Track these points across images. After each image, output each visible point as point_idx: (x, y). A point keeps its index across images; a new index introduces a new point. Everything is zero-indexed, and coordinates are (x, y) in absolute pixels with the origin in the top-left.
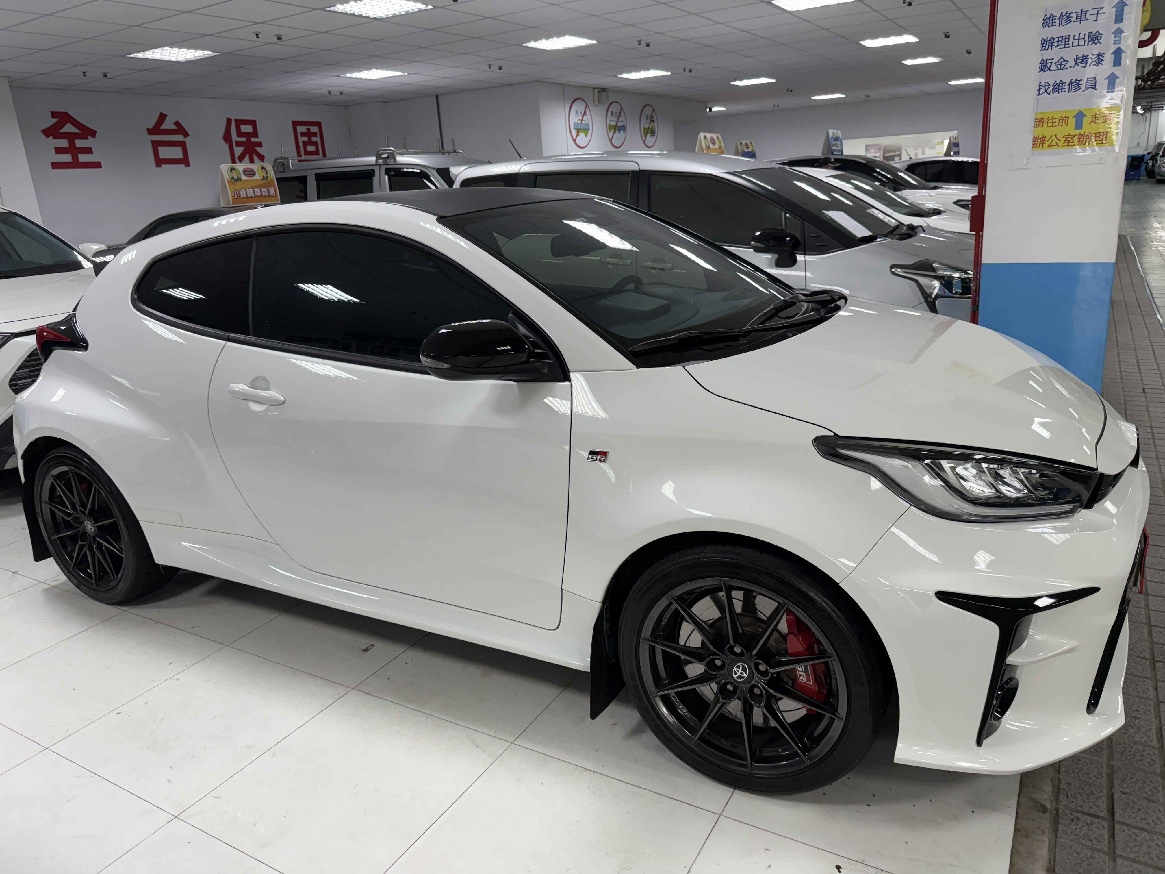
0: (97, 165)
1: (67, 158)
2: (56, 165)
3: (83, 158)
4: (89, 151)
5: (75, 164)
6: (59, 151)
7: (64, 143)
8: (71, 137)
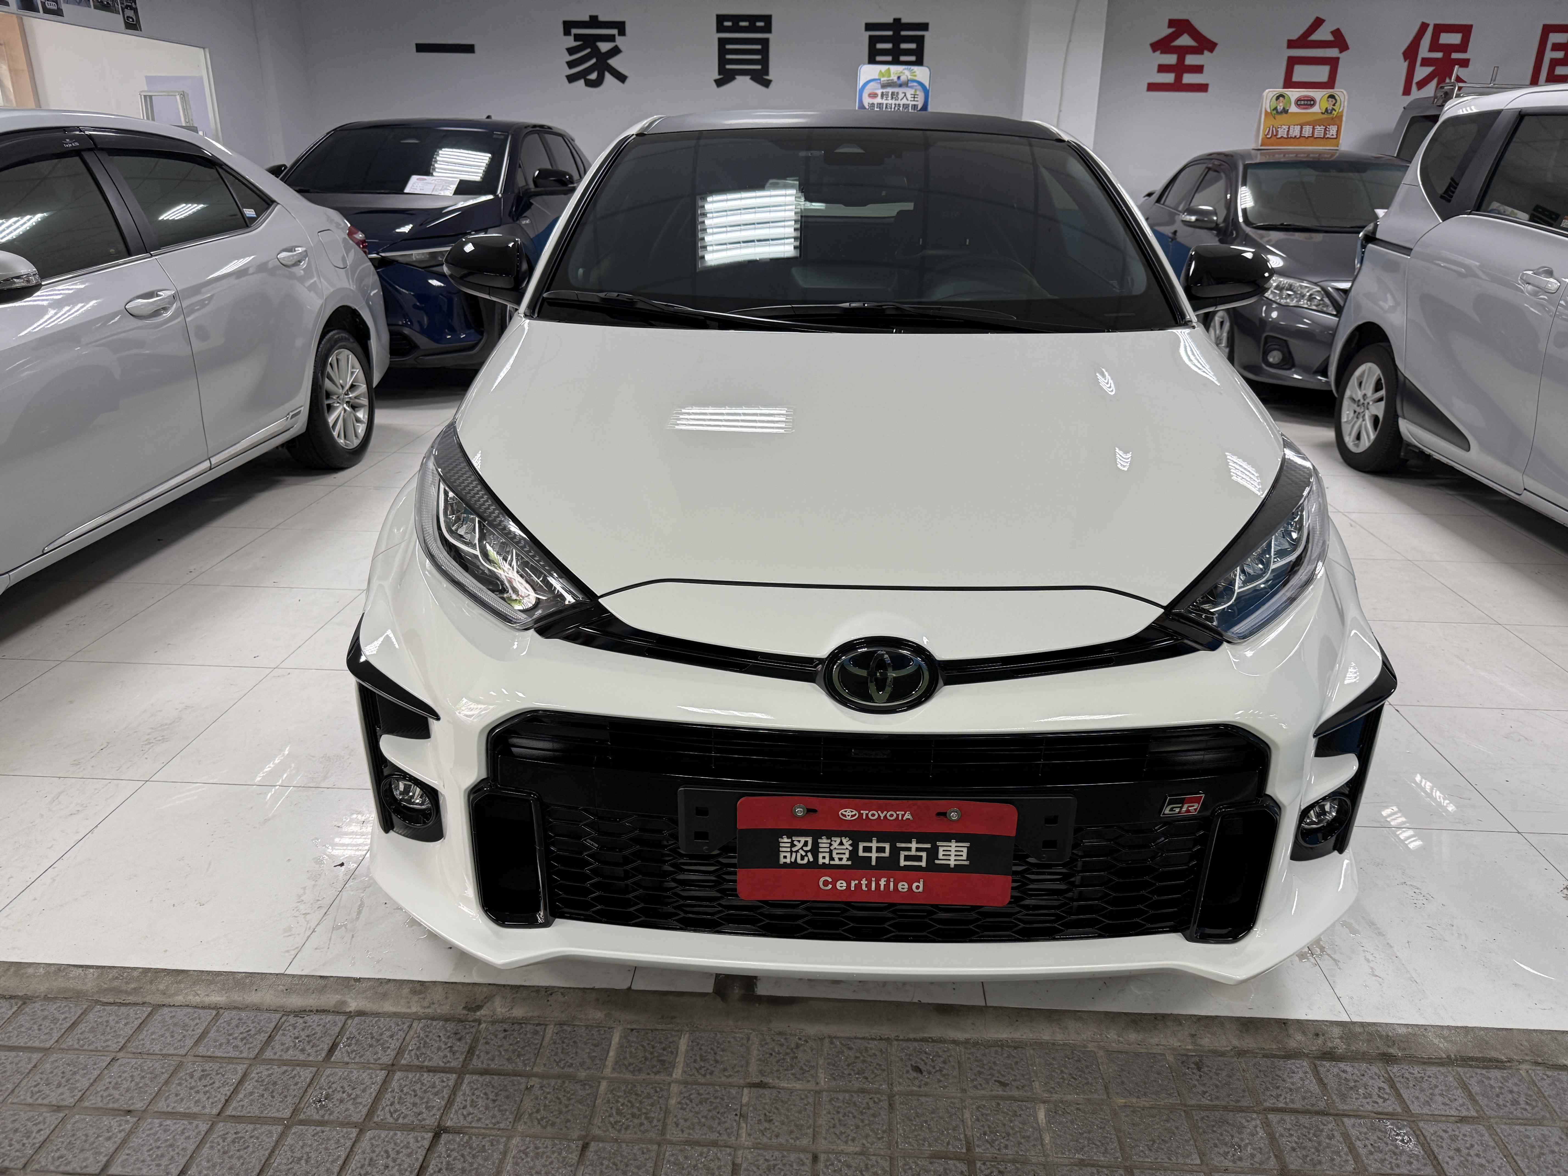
0: (1202, 88)
1: (1169, 78)
2: (1153, 87)
3: (1188, 78)
4: (1199, 69)
5: (1178, 86)
6: (1162, 69)
7: (1171, 59)
8: (1183, 52)
